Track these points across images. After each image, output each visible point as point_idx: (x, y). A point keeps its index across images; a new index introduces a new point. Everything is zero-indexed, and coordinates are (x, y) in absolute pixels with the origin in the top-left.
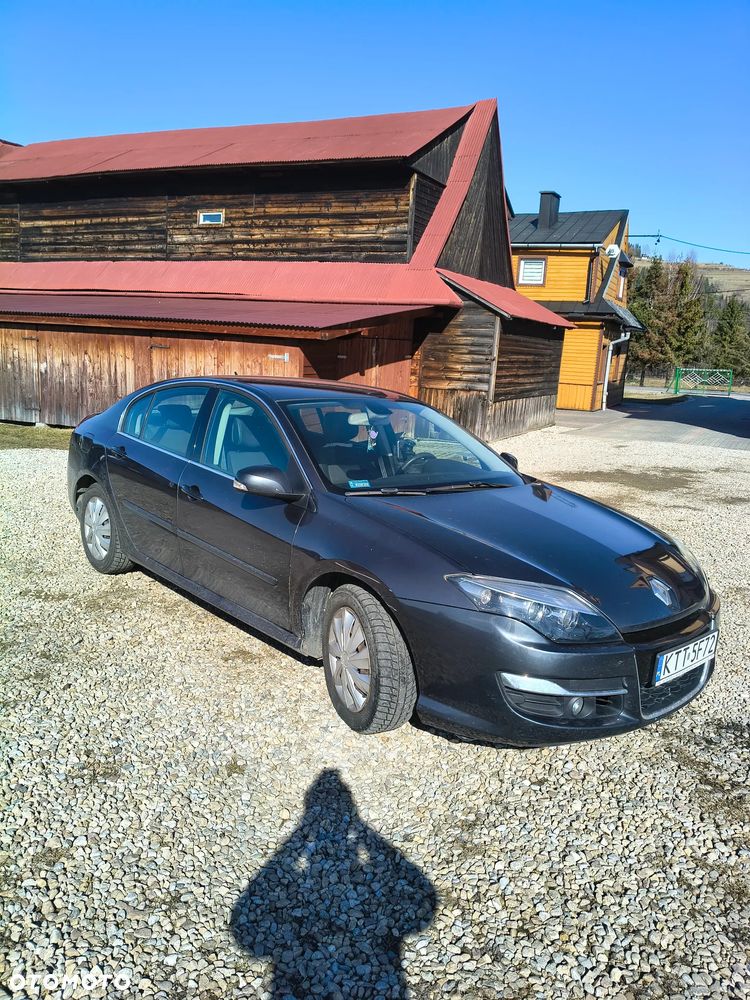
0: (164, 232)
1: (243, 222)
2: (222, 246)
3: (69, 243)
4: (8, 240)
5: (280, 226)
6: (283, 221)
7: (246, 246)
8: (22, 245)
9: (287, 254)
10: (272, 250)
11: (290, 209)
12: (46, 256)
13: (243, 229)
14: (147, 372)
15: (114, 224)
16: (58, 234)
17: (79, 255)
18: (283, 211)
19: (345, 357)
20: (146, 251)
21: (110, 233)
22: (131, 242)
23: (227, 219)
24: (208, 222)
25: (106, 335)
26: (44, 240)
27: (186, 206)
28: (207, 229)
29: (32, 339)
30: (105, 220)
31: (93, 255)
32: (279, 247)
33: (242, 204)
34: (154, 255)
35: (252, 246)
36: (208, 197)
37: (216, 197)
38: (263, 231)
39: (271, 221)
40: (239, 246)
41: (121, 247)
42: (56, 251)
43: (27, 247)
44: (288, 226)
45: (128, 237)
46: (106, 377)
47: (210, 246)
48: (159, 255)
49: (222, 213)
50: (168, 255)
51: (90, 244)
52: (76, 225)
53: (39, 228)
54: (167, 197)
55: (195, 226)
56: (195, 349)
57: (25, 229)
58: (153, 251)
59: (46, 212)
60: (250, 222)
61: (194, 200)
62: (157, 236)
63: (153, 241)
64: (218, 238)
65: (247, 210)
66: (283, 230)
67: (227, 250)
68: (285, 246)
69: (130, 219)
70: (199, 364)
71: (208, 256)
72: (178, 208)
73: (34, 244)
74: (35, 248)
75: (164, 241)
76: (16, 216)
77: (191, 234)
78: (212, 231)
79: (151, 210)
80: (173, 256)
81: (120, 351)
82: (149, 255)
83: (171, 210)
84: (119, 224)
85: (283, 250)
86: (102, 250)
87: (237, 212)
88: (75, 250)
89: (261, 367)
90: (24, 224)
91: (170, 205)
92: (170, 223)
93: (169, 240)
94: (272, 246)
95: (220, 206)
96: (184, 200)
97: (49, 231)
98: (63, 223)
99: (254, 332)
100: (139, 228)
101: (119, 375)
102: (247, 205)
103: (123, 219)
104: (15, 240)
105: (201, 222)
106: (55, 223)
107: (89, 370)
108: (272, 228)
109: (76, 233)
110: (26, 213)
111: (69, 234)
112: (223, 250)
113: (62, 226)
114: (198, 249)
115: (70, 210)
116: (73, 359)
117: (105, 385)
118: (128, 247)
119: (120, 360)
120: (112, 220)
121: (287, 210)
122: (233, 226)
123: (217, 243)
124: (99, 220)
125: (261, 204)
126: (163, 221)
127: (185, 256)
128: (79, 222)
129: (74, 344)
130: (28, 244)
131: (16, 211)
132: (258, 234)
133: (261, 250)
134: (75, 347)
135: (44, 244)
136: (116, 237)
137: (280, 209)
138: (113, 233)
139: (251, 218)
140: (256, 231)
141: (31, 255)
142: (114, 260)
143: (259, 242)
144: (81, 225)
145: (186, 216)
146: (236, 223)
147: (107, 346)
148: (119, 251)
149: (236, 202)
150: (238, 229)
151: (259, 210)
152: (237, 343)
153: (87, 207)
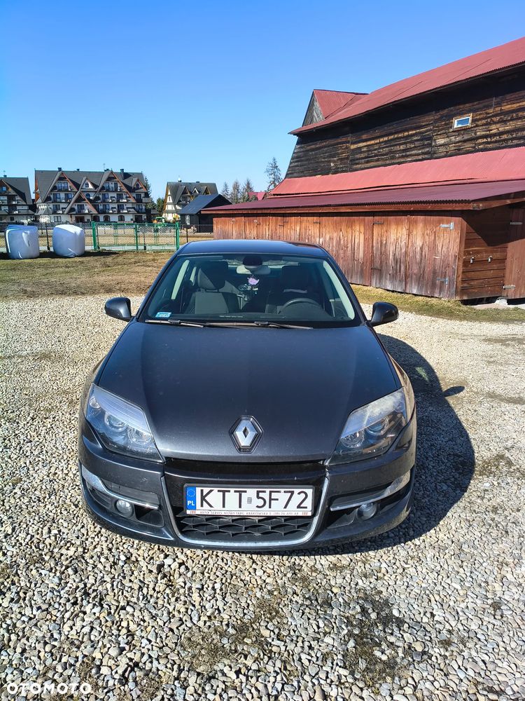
0: (430, 138)
1: (484, 121)
2: (468, 142)
3: (375, 156)
4: (344, 158)
5: (512, 120)
6: (514, 115)
7: (485, 140)
8: (351, 161)
9: (515, 142)
10: (504, 140)
11: (521, 104)
12: (363, 166)
13: (484, 127)
14: (370, 242)
15: (401, 138)
16: (370, 151)
17: (380, 163)
18: (515, 106)
19: (520, 223)
20: (418, 155)
21: (398, 145)
22: (411, 149)
23: (473, 121)
24: (460, 126)
25: (351, 218)
26: (362, 156)
27: (446, 116)
28: (458, 131)
29: (317, 223)
30: (396, 136)
31: (388, 162)
32: (510, 136)
33: (484, 107)
34: (424, 157)
35: (489, 140)
36: (462, 106)
37: (467, 105)
38: (498, 126)
39: (504, 117)
40: (480, 141)
41: (404, 154)
42: (368, 162)
43: (354, 162)
44: (518, 118)
45: (408, 146)
46: (349, 245)
47: (460, 144)
48: (426, 156)
49: (470, 117)
50: (432, 156)
51: (386, 154)
52: (380, 143)
53: (360, 148)
54: (434, 112)
55: (451, 130)
56: (397, 224)
57: (353, 150)
58: (423, 153)
59: (364, 137)
60: (489, 120)
61: (452, 111)
62: (426, 143)
63: (424, 146)
64: (466, 137)
65: (488, 111)
66: (515, 122)
67: (471, 145)
68: (514, 136)
69: (410, 133)
70: (398, 234)
71: (458, 152)
72: (440, 119)
73: (357, 159)
74: (357, 162)
75: (430, 145)
76: (348, 142)
77: (448, 137)
78: (462, 132)
79: (423, 124)
80: (436, 155)
81: (357, 228)
82: (420, 157)
83: (436, 121)
84: (403, 137)
85: (512, 139)
86: (393, 158)
87: (480, 114)
88: (378, 160)
89: (435, 235)
90: (353, 147)
91: (436, 117)
92: (434, 131)
93: (433, 144)
94: (505, 137)
95: (469, 112)
96: (445, 111)
97: (365, 149)
98: (373, 142)
99: (429, 207)
100: (415, 138)
101: (356, 245)
102: (489, 107)
103: (406, 134)
104: (347, 158)
105: (455, 126)
106: (369, 143)
107: (342, 242)
108: (504, 122)
109: (380, 148)
110: (354, 139)
111: (375, 150)
112: (468, 146)
113: (372, 144)
114: (452, 147)
115: (377, 133)
116: (335, 235)
117: (349, 252)
118: (408, 153)
119: (357, 233)
120: (400, 135)
121: (518, 105)
122: (477, 126)
123: (465, 141)
124: (392, 137)
125: (499, 104)
126: (430, 130)
127: (443, 154)
128: (381, 140)
129: (336, 224)
130: (354, 160)
131: (349, 139)
132: (494, 129)
133: (496, 142)
134: (337, 227)
135: (362, 158)
136: (402, 147)
137: (513, 106)
138: (400, 145)
139: (489, 117)
140: (493, 127)
141: (355, 166)
142: (399, 163)
143: (495, 135)
144: (383, 142)
145: (446, 124)
146: (479, 123)
147: (351, 225)
148: (403, 157)
149: (481, 106)
150: (481, 128)
151: (497, 109)
152: (422, 217)
153: (386, 129)
